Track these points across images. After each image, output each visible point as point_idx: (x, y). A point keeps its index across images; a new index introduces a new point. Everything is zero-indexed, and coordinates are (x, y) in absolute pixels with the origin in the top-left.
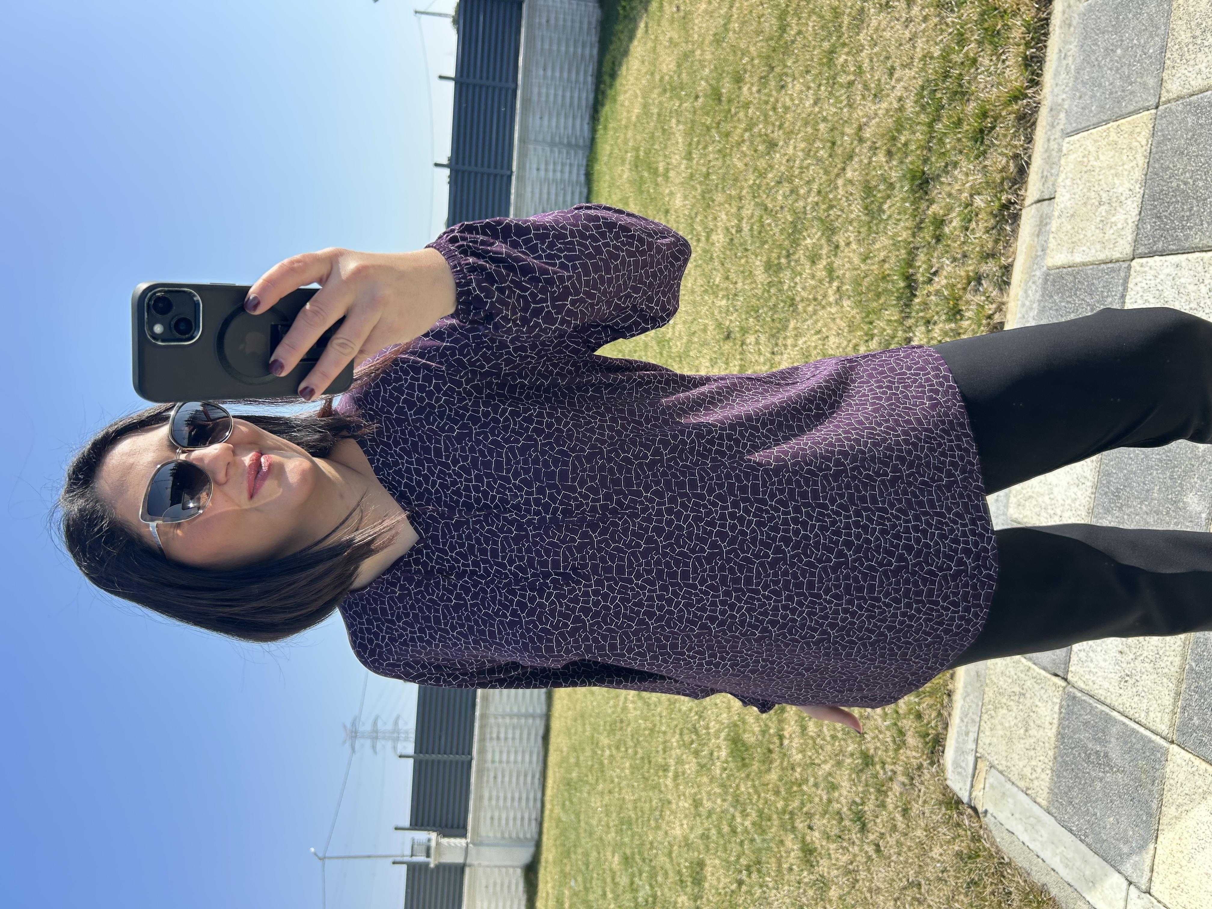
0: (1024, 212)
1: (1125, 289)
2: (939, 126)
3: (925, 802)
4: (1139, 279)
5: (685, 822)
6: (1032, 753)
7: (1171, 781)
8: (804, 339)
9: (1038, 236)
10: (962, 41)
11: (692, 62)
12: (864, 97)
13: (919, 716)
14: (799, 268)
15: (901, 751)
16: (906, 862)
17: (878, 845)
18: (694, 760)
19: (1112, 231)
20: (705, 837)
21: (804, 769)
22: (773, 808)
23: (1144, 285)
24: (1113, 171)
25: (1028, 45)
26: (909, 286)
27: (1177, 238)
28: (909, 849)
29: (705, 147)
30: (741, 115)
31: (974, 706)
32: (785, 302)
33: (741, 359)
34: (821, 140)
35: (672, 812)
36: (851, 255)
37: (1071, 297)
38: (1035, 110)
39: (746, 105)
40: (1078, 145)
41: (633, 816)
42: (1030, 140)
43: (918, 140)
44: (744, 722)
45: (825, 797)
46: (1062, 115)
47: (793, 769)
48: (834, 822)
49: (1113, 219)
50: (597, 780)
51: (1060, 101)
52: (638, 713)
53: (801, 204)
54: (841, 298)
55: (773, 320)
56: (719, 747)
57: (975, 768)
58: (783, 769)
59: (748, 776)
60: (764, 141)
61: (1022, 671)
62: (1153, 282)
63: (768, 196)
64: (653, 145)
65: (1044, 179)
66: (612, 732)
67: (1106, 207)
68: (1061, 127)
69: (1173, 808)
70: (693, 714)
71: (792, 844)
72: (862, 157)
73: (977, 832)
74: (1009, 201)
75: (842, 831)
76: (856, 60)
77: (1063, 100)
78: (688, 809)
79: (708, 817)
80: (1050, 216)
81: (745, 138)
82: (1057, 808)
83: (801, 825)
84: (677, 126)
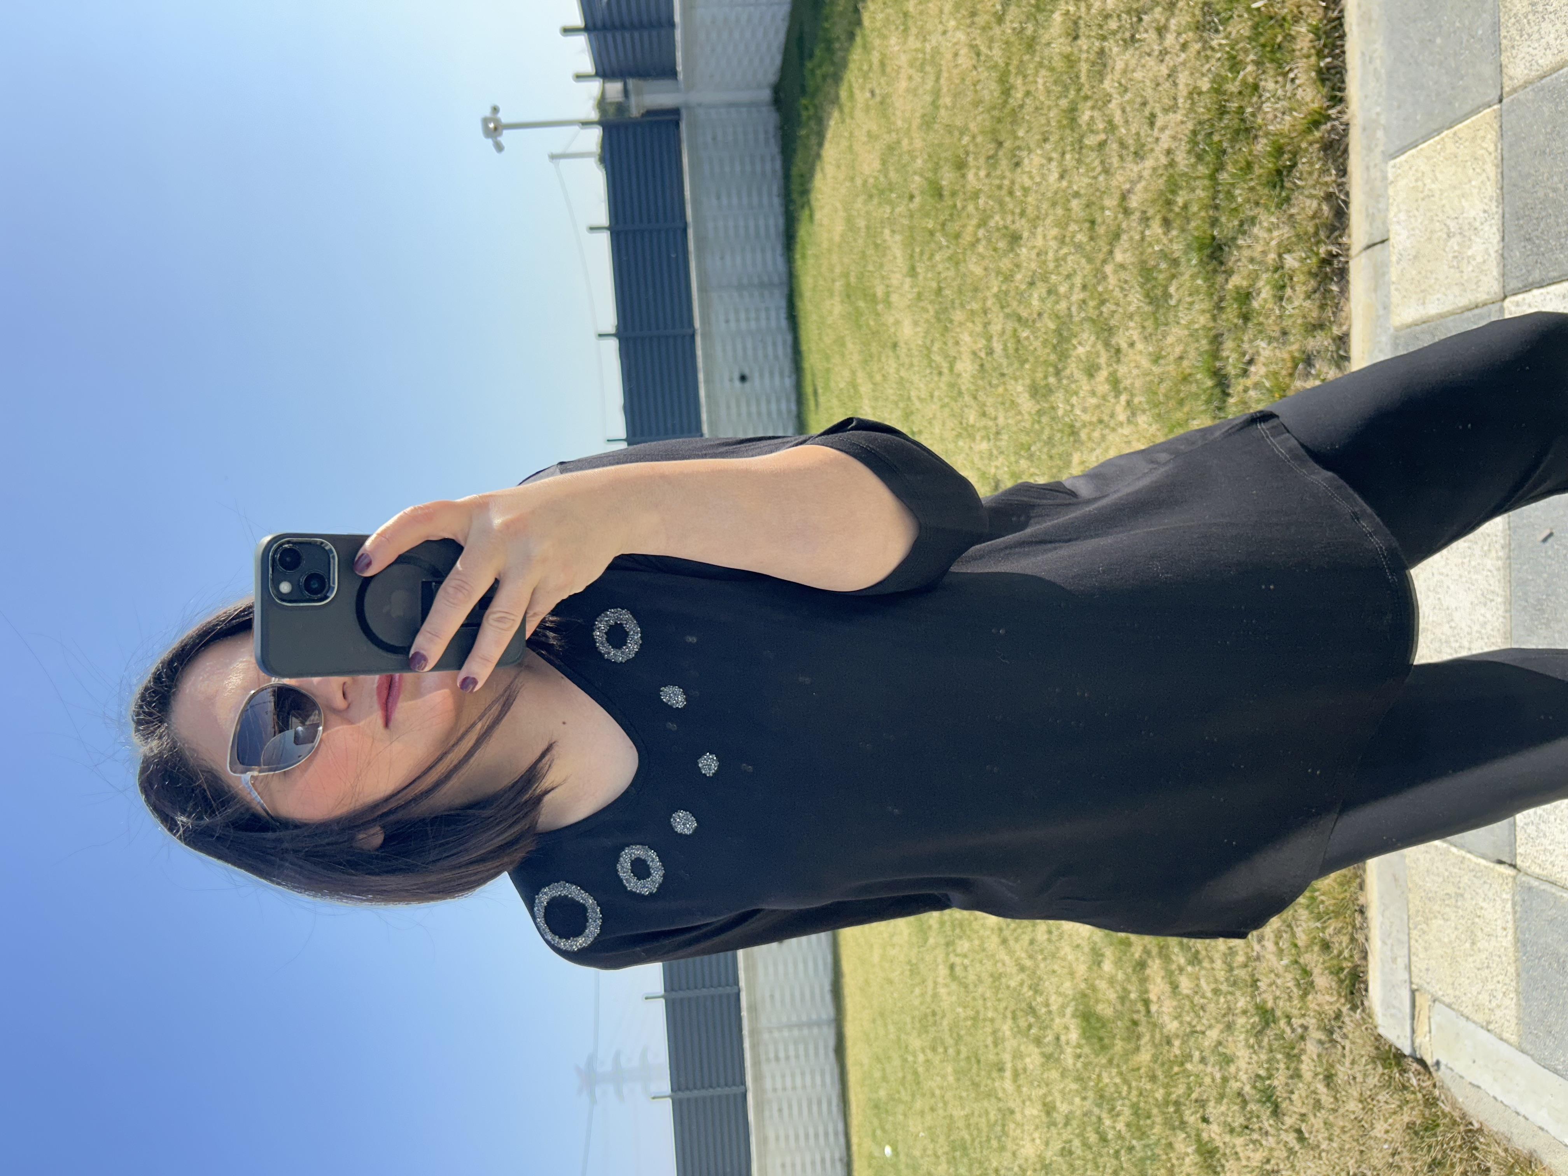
0: (1352, 265)
2: (1223, 176)
3: (1353, 1062)
5: (1036, 1135)
6: (1486, 973)
9: (1375, 290)
10: (1235, 65)
11: (900, 155)
12: (1122, 158)
13: (1326, 946)
14: (1073, 386)
15: (1310, 997)
16: (1342, 1149)
17: (1299, 1131)
18: (1036, 1050)
19: (1470, 269)
20: (1066, 1152)
21: (1184, 1042)
22: (1151, 1100)
24: (1458, 192)
25: (1320, 55)
26: (1219, 384)
27: (1557, 262)
28: (1343, 1130)
29: (931, 258)
31: (1397, 921)
32: (1061, 431)
34: (1076, 222)
35: (1018, 1124)
36: (1138, 358)
38: (1344, 134)
39: (976, 195)
40: (1406, 167)
41: (967, 1137)
42: (1343, 172)
43: (1200, 199)
44: (1094, 988)
45: (1218, 1076)
46: (1380, 134)
47: (1169, 1043)
48: (1236, 1108)
49: (1470, 253)
50: (913, 1096)
51: (1374, 116)
52: (954, 998)
53: (1063, 305)
54: (1134, 414)
55: (1051, 457)
56: (1067, 1028)
57: (1413, 1006)
58: (1155, 1046)
59: (1110, 1061)
60: (1004, 235)
61: (1454, 865)
63: (1020, 302)
64: (865, 266)
65: (1371, 218)
66: (923, 1029)
67: (1458, 238)
68: (1381, 148)
70: (1025, 989)
71: (1183, 1145)
72: (1132, 233)
73: (1431, 1093)
74: (1330, 253)
75: (1249, 1119)
76: (1104, 115)
77: (1378, 114)
78: (1038, 1117)
79: (1066, 1125)
80: (1386, 263)
81: (980, 235)
82: (1532, 1043)
83: (1193, 1118)
84: (892, 237)
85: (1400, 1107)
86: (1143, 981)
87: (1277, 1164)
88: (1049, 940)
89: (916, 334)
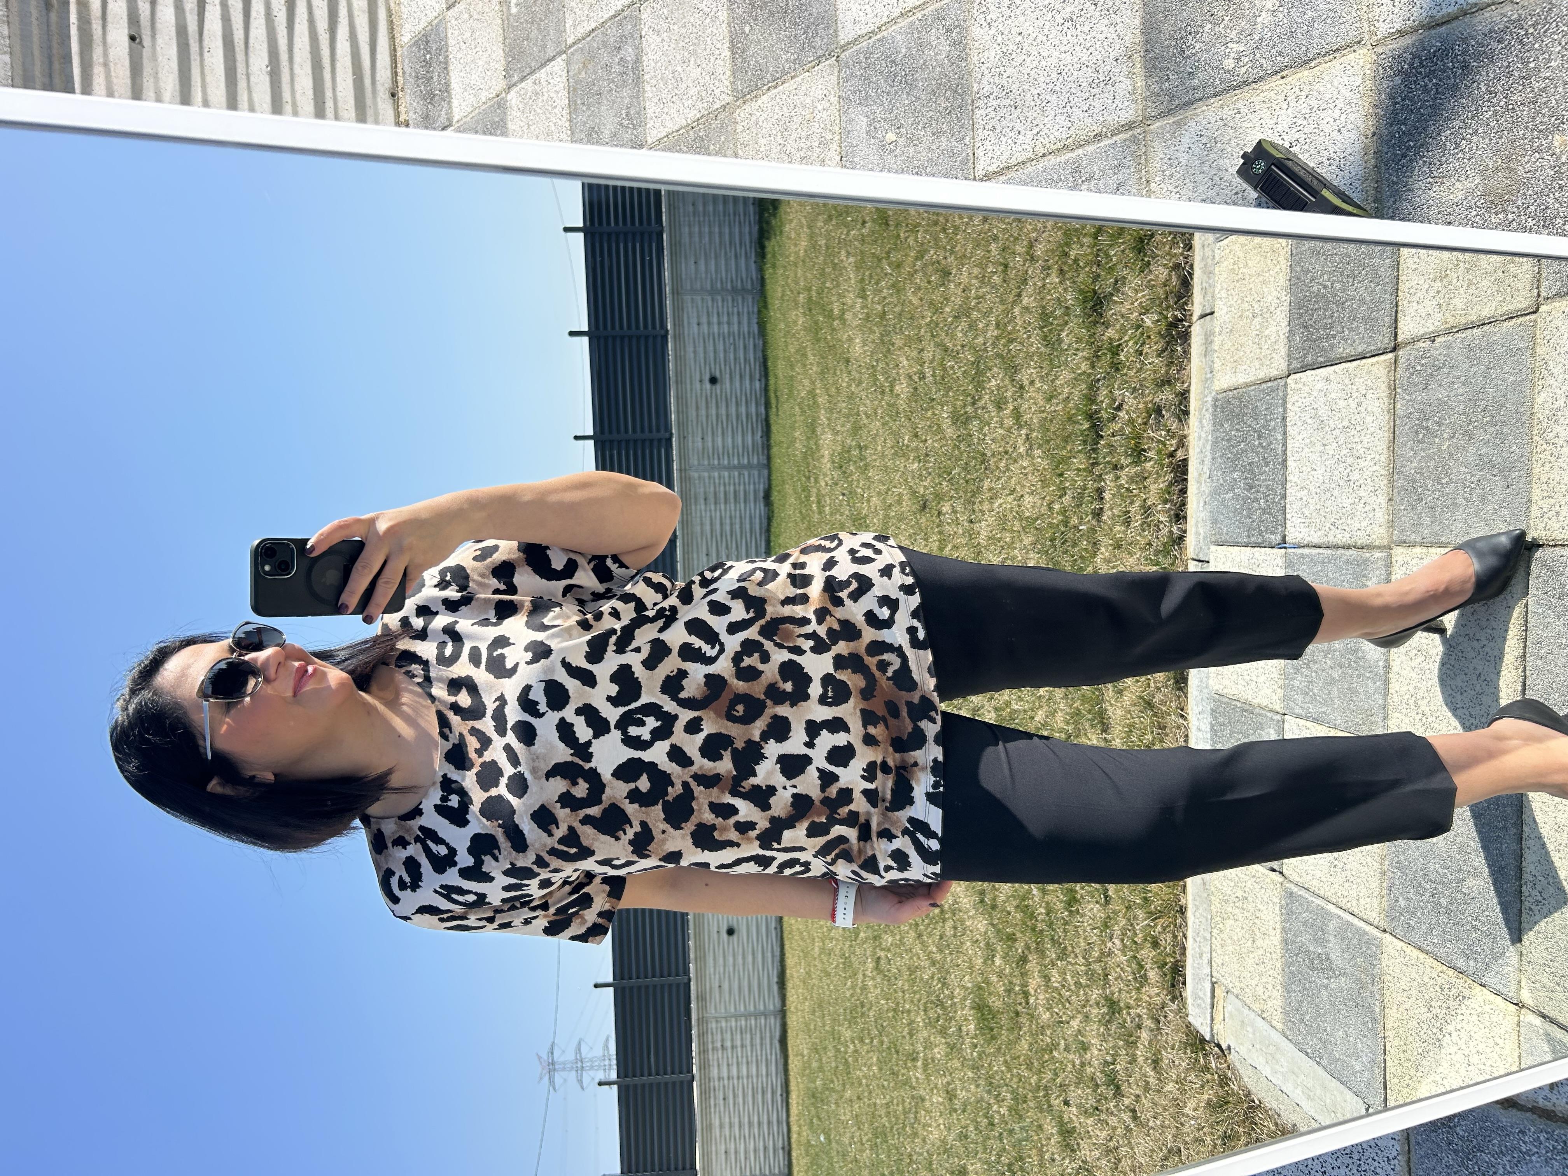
0: (1192, 330)
1: (1285, 410)
4: (1296, 398)
5: (941, 1121)
6: (1261, 968)
7: (1389, 978)
8: (1000, 501)
9: (1205, 356)
13: (1155, 944)
14: (986, 416)
15: (1144, 990)
16: (1163, 1126)
17: (1133, 1111)
18: (943, 1041)
19: (1267, 346)
20: (963, 1136)
21: (1053, 1031)
22: (1027, 1087)
23: (1300, 404)
24: (1261, 279)
26: (1094, 427)
27: (1323, 350)
28: (1165, 1110)
29: (877, 283)
30: (911, 240)
31: (1203, 920)
32: (976, 459)
33: (940, 533)
34: (994, 264)
35: (928, 1112)
36: (1036, 395)
37: (1238, 423)
39: (915, 228)
40: (1229, 251)
41: (887, 1124)
42: (1189, 247)
43: (1086, 255)
44: (988, 982)
45: (1078, 1062)
47: (1042, 1032)
48: (1089, 1091)
49: (1267, 332)
50: (844, 1085)
52: (879, 991)
53: (981, 340)
54: (1031, 448)
55: (967, 482)
56: (966, 1019)
57: (1213, 996)
58: (1032, 1034)
59: (999, 1049)
60: (937, 270)
62: (1308, 400)
63: (947, 335)
64: (824, 283)
65: (1205, 291)
66: (853, 1020)
67: (1260, 319)
69: (1394, 1009)
70: (935, 982)
71: (1050, 1128)
72: (1036, 279)
73: (1225, 1075)
74: (1175, 317)
75: (1098, 1101)
78: (942, 1104)
79: (964, 1111)
80: (1212, 333)
81: (917, 267)
82: (1291, 1029)
83: (1057, 1101)
84: (847, 257)
85: (1203, 1086)
86: (1024, 975)
87: (1118, 1142)
88: (955, 936)
89: (865, 351)
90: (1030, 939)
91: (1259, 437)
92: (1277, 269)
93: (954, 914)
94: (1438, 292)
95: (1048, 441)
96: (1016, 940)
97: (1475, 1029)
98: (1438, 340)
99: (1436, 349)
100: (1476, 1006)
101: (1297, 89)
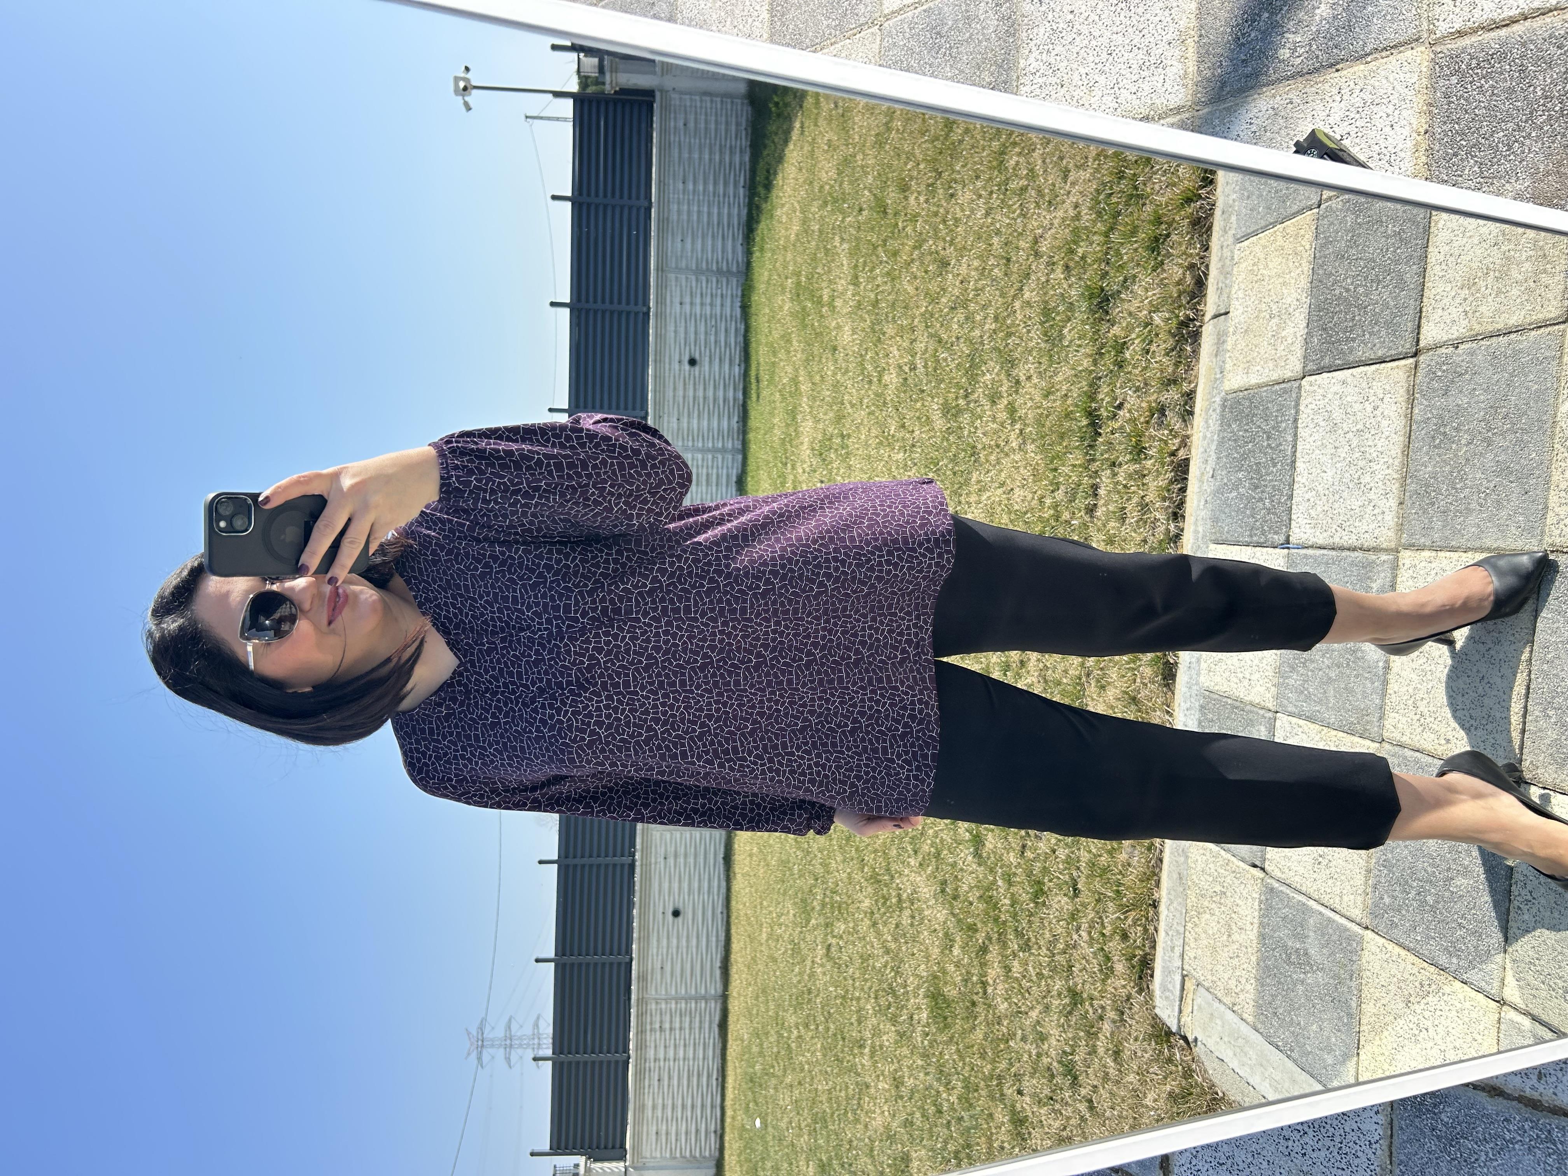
0: (1203, 330)
1: (1297, 412)
2: (1115, 235)
3: (1136, 1039)
4: (1309, 400)
5: (886, 1108)
6: (1235, 962)
7: (1368, 974)
8: (988, 494)
9: (1216, 355)
11: (854, 168)
12: (1038, 206)
13: (1125, 936)
14: (979, 409)
15: (1109, 981)
16: (1121, 1118)
17: (1090, 1101)
18: (893, 1029)
19: (1283, 347)
20: (908, 1123)
21: (1010, 1021)
22: (980, 1075)
23: (1313, 406)
24: (1281, 280)
26: (1093, 424)
27: (1342, 352)
28: (1123, 1101)
29: (871, 271)
30: (909, 229)
31: (1178, 915)
32: (966, 451)
34: (995, 257)
35: (871, 1098)
36: (1033, 390)
37: (1247, 424)
38: (1210, 213)
39: (914, 218)
40: (1248, 252)
41: (828, 1110)
42: (1206, 247)
43: (1095, 253)
44: (944, 972)
45: (1034, 1052)
46: (1234, 218)
47: (999, 1022)
48: (1044, 1081)
49: (1283, 334)
50: (785, 1071)
51: (1231, 202)
52: (828, 978)
53: (977, 333)
54: (1024, 443)
55: (954, 474)
56: (919, 1008)
57: (1183, 989)
58: (988, 1024)
59: (952, 1038)
60: (935, 260)
62: (1322, 402)
63: (942, 325)
64: (816, 268)
65: (1220, 291)
66: (798, 1006)
67: (1277, 320)
68: (1233, 232)
69: (1371, 1004)
70: (888, 970)
71: (1001, 1116)
72: (1040, 274)
73: (1189, 1067)
74: (1187, 317)
75: (1053, 1091)
76: (1028, 163)
77: (1234, 200)
78: (888, 1091)
79: (910, 1099)
80: (1225, 333)
81: (914, 256)
82: (1263, 1023)
83: (1010, 1091)
84: (841, 244)
85: (1165, 1078)
86: (983, 965)
87: (1071, 1131)
88: (912, 925)
89: (854, 340)
90: (992, 929)
91: (1268, 438)
92: (1299, 271)
93: (912, 904)
94: (1465, 299)
95: (1043, 437)
96: (977, 930)
97: (1454, 1025)
98: (1461, 347)
99: (1459, 355)
100: (1456, 1003)
101: (1352, 84)
